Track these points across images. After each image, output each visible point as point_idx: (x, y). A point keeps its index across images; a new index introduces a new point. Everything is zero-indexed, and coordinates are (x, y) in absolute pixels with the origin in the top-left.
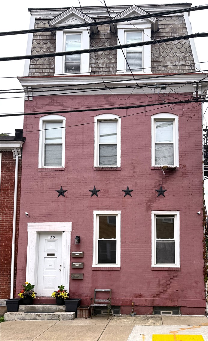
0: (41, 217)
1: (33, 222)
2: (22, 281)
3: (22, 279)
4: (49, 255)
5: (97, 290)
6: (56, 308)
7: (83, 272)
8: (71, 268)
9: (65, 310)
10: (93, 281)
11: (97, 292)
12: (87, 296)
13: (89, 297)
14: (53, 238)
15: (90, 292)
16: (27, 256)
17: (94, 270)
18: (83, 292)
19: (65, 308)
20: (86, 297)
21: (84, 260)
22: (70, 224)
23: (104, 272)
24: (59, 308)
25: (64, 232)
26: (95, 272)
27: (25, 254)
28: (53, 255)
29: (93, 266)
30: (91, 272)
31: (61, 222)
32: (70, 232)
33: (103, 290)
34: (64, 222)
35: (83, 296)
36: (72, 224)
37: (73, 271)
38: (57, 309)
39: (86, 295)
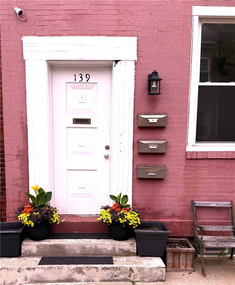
0: (57, 23)
1: (35, 35)
2: (20, 182)
3: (20, 177)
4: (77, 121)
5: (198, 203)
6: (114, 248)
7: (164, 162)
8: (136, 153)
9: (135, 252)
10: (186, 183)
11: (198, 207)
12: (173, 216)
13: (179, 217)
14: (85, 80)
15: (180, 209)
16: (28, 123)
17: (191, 159)
18: (163, 207)
19: (135, 248)
20: (169, 217)
21: (166, 134)
22: (133, 40)
23: (215, 163)
24: (121, 248)
25: (117, 61)
26: (193, 163)
27: (22, 118)
28: (87, 121)
29: (189, 149)
30: (183, 163)
31: (108, 35)
32: (133, 63)
33: (214, 204)
34: (115, 35)
35: (165, 217)
36: (138, 41)
37: (141, 161)
38: (117, 249)
39: (171, 214)
